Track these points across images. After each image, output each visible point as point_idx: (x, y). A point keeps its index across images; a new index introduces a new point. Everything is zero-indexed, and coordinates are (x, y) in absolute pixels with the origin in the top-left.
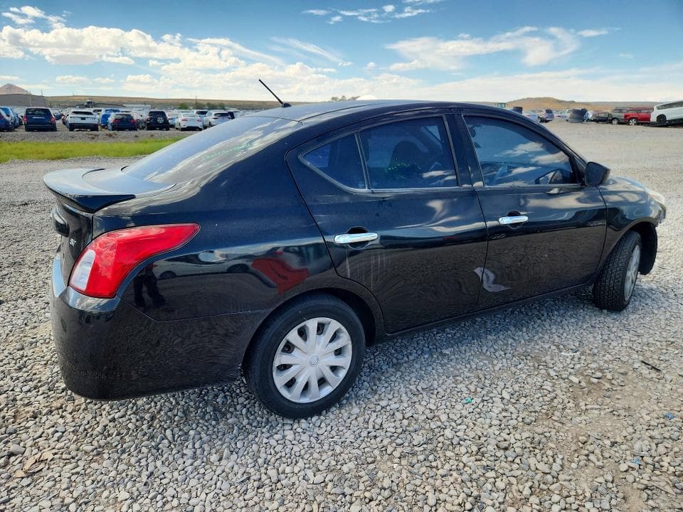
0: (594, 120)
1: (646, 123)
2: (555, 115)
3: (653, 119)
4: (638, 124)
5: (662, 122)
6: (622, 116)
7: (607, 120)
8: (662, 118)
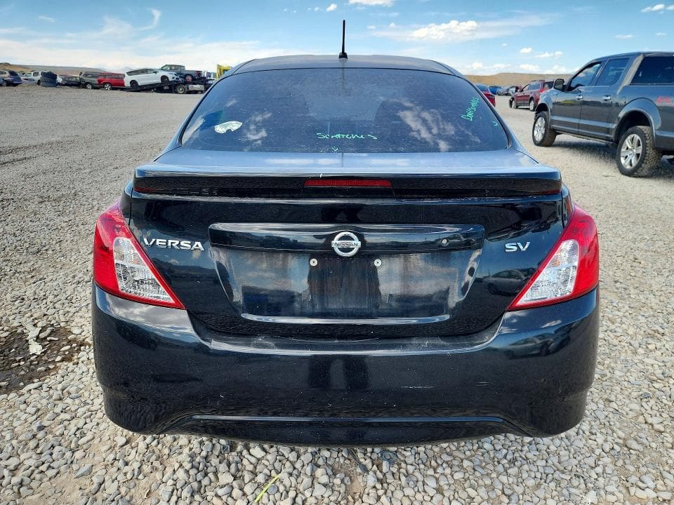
0: (66, 85)
1: (119, 88)
2: (22, 78)
3: (127, 84)
4: (113, 89)
5: (135, 87)
6: (95, 81)
7: (80, 84)
8: (133, 82)
